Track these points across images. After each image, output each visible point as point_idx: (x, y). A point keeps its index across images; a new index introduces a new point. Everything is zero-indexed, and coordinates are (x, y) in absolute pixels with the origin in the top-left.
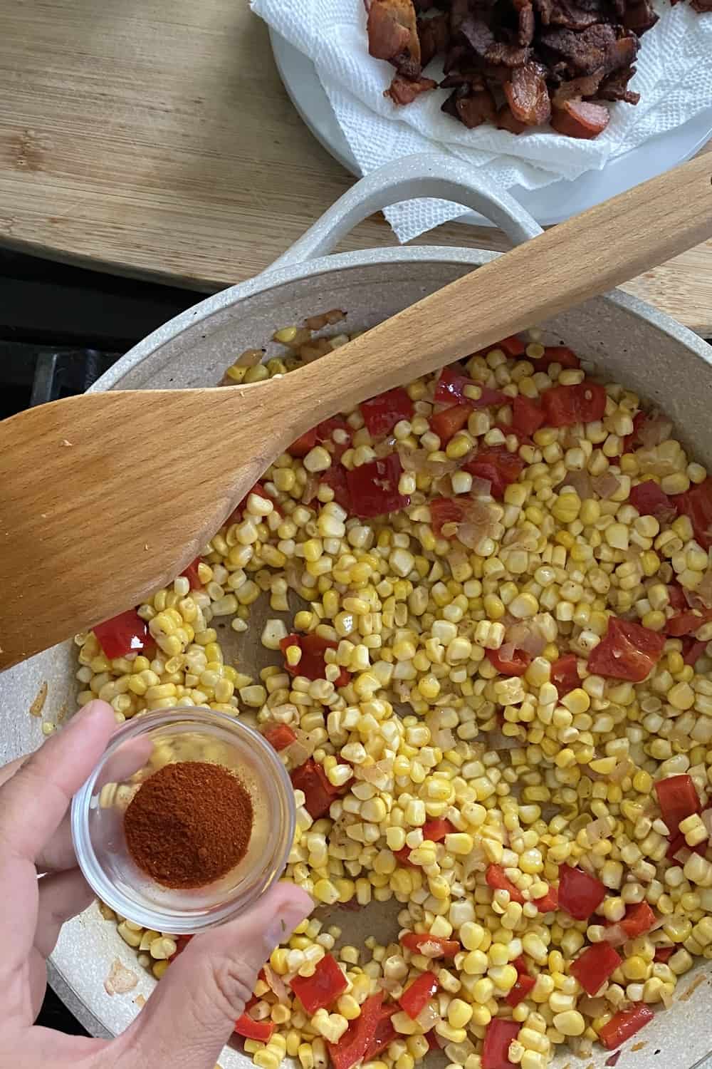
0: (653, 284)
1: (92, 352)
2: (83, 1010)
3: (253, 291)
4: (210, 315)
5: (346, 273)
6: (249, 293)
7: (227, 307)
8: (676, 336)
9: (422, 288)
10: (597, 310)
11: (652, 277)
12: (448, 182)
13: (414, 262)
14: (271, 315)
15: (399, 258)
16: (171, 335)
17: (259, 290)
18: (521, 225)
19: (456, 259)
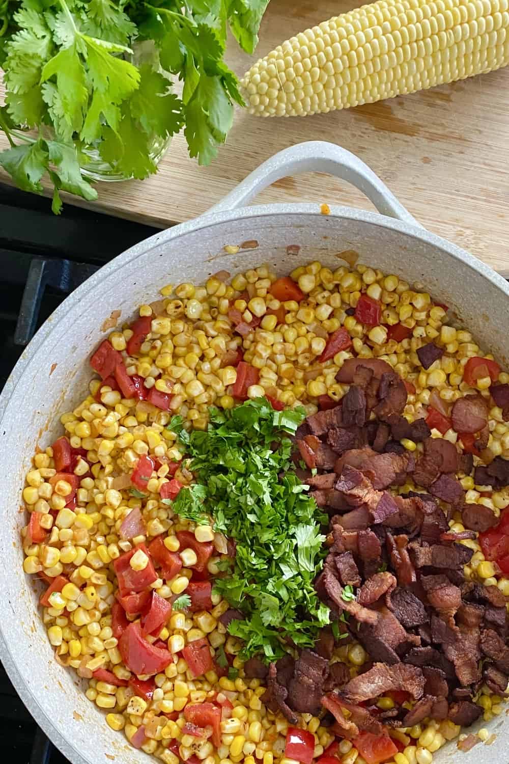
1: (67, 262)
2: (52, 729)
3: (200, 226)
4: (168, 241)
7: (180, 236)
8: (487, 276)
9: (313, 233)
10: (433, 255)
11: (461, 235)
12: (335, 162)
14: (208, 244)
16: (140, 253)
17: (203, 226)
18: (383, 194)
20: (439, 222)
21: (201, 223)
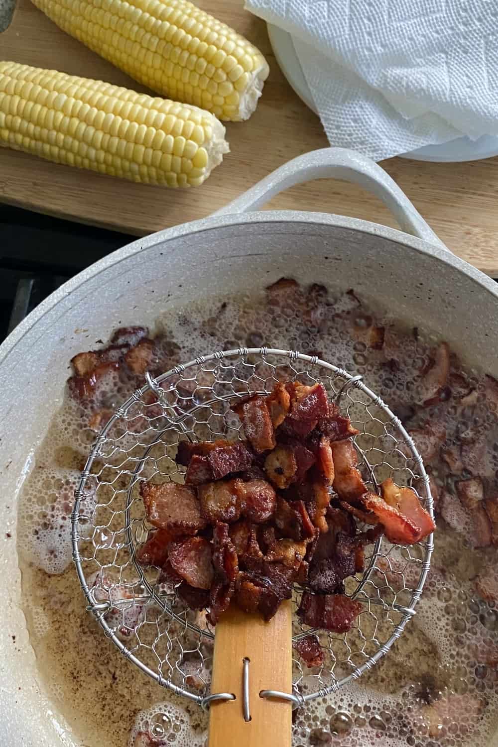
0: (470, 239)
3: (204, 228)
4: (170, 240)
5: (272, 225)
7: (183, 236)
9: (325, 242)
10: (452, 276)
11: (469, 234)
13: (322, 224)
14: (213, 245)
15: (311, 220)
19: (354, 227)
20: (445, 221)
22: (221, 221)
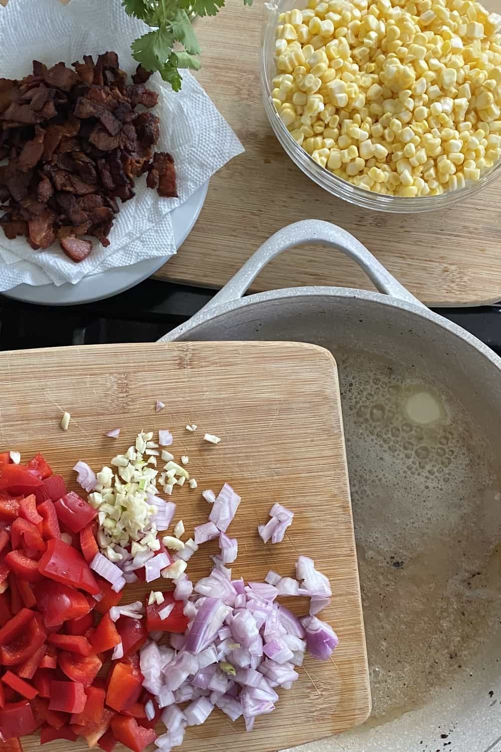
0: (448, 276)
6: (212, 317)
20: (426, 260)
21: (217, 312)
22: (227, 307)
